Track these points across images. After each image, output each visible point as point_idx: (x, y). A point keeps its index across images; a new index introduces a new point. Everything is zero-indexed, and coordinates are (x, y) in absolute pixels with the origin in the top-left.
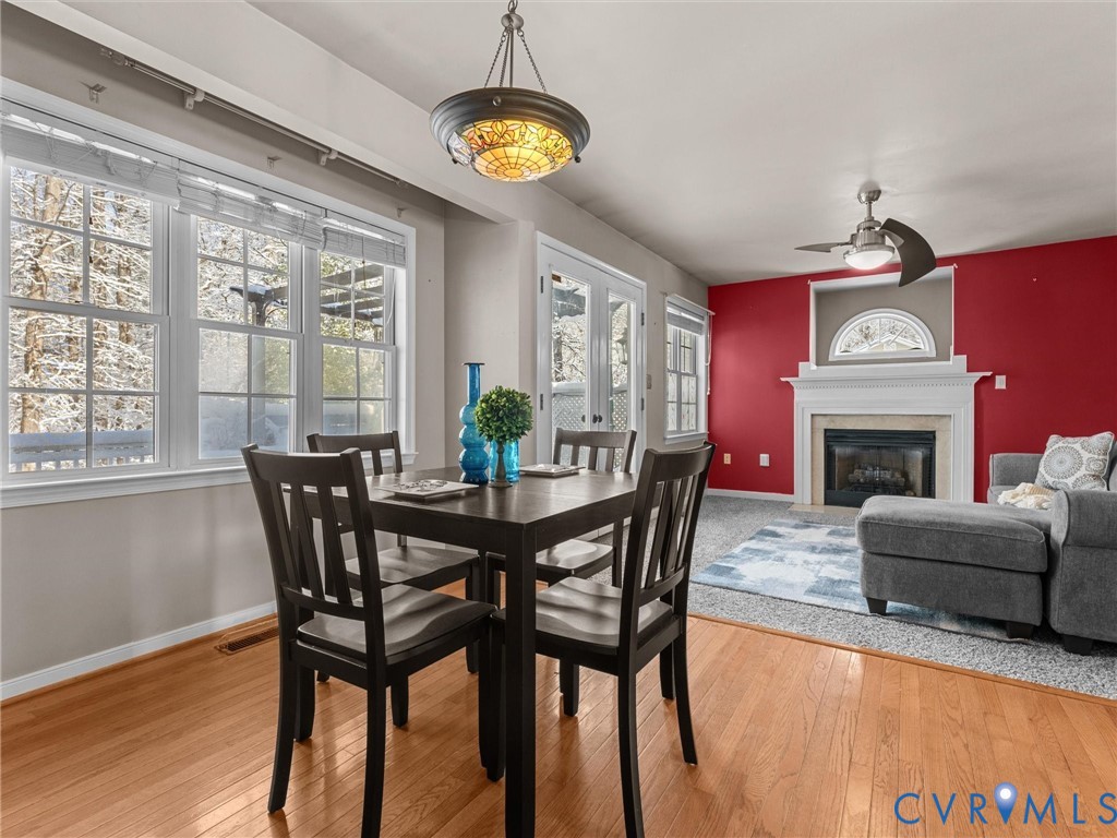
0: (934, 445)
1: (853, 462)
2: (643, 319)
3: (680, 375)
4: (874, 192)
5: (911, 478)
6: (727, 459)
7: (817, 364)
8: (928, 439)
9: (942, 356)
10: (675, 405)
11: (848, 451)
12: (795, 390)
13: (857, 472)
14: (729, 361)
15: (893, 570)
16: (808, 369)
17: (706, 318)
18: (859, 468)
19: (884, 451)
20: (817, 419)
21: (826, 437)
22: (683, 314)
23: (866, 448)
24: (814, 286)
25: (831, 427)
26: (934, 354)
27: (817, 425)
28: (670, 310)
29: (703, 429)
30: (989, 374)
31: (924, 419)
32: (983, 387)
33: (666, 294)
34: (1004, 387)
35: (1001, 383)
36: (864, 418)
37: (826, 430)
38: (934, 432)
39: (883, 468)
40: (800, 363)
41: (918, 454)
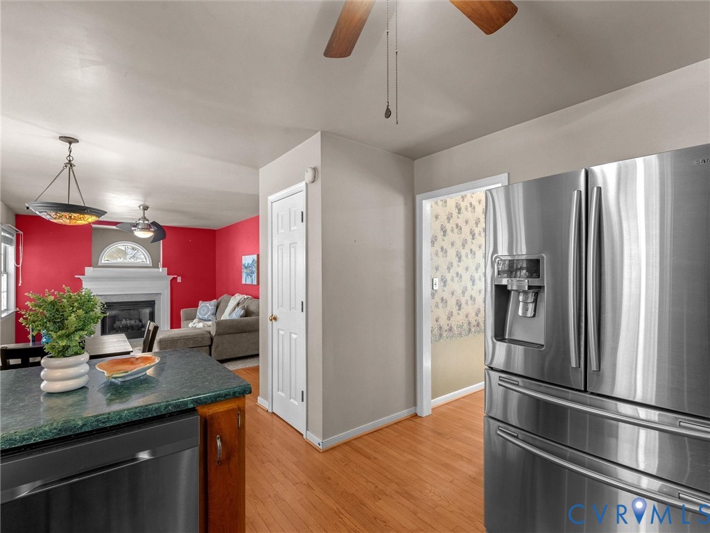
0: (154, 306)
1: (114, 318)
4: (146, 207)
7: (94, 268)
8: (152, 304)
9: (155, 266)
11: (114, 312)
12: (84, 283)
13: (117, 323)
16: (88, 270)
17: (15, 234)
18: (118, 321)
19: (131, 311)
23: (122, 310)
26: (151, 265)
28: (3, 234)
29: (13, 308)
30: (176, 276)
31: (150, 295)
32: (174, 281)
34: (180, 282)
35: (179, 280)
36: (121, 296)
38: (154, 301)
39: (130, 319)
40: (86, 268)
41: (147, 311)
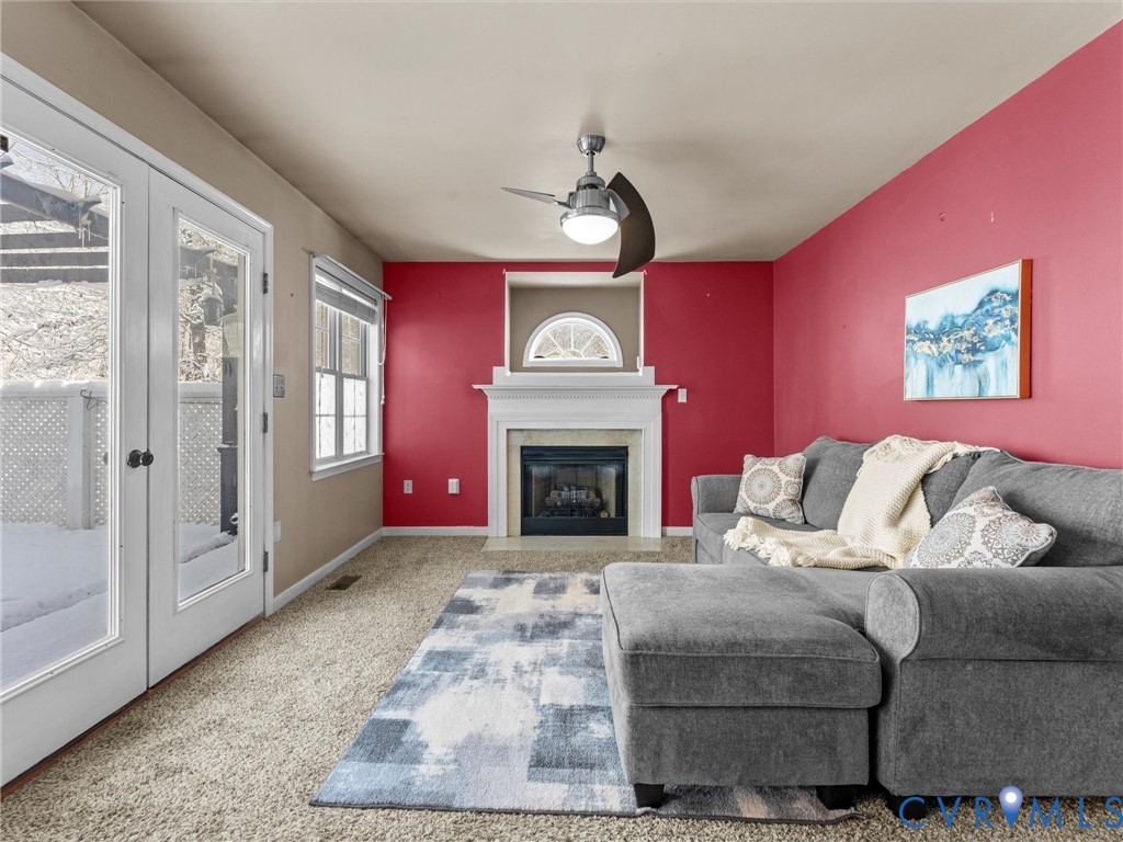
0: (626, 461)
1: (549, 483)
2: (265, 283)
3: (340, 379)
4: (598, 137)
5: (604, 497)
6: (408, 487)
7: (511, 371)
8: (621, 456)
9: (629, 366)
10: (332, 420)
11: (545, 470)
12: (490, 401)
13: (554, 493)
14: (411, 361)
15: (676, 733)
16: (502, 374)
17: (380, 302)
18: (556, 489)
19: (580, 469)
20: (514, 435)
21: (522, 456)
22: (345, 292)
23: (562, 466)
24: (512, 277)
25: (528, 444)
26: (621, 364)
27: (512, 443)
28: (320, 279)
29: (376, 450)
30: (674, 387)
31: (617, 433)
32: (668, 400)
33: (312, 254)
34: (685, 401)
35: (682, 397)
36: (560, 433)
37: (523, 448)
38: (627, 448)
39: (579, 488)
40: (495, 368)
41: (612, 471)
